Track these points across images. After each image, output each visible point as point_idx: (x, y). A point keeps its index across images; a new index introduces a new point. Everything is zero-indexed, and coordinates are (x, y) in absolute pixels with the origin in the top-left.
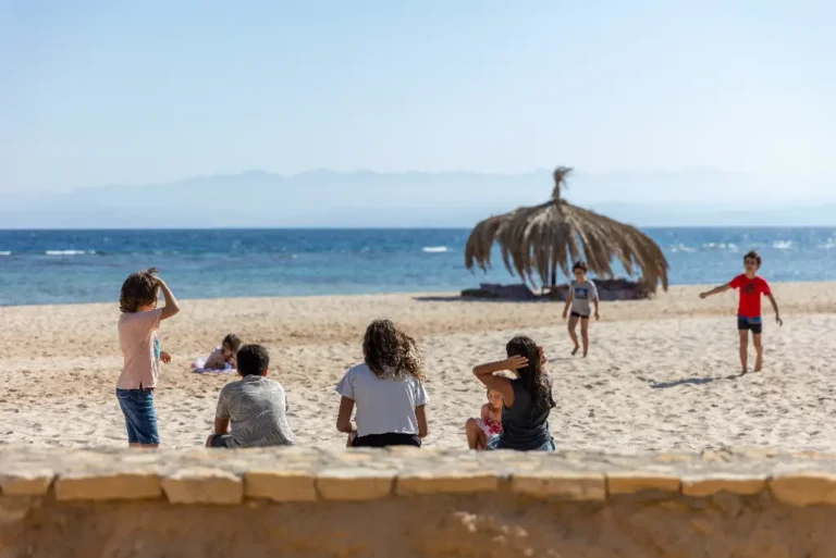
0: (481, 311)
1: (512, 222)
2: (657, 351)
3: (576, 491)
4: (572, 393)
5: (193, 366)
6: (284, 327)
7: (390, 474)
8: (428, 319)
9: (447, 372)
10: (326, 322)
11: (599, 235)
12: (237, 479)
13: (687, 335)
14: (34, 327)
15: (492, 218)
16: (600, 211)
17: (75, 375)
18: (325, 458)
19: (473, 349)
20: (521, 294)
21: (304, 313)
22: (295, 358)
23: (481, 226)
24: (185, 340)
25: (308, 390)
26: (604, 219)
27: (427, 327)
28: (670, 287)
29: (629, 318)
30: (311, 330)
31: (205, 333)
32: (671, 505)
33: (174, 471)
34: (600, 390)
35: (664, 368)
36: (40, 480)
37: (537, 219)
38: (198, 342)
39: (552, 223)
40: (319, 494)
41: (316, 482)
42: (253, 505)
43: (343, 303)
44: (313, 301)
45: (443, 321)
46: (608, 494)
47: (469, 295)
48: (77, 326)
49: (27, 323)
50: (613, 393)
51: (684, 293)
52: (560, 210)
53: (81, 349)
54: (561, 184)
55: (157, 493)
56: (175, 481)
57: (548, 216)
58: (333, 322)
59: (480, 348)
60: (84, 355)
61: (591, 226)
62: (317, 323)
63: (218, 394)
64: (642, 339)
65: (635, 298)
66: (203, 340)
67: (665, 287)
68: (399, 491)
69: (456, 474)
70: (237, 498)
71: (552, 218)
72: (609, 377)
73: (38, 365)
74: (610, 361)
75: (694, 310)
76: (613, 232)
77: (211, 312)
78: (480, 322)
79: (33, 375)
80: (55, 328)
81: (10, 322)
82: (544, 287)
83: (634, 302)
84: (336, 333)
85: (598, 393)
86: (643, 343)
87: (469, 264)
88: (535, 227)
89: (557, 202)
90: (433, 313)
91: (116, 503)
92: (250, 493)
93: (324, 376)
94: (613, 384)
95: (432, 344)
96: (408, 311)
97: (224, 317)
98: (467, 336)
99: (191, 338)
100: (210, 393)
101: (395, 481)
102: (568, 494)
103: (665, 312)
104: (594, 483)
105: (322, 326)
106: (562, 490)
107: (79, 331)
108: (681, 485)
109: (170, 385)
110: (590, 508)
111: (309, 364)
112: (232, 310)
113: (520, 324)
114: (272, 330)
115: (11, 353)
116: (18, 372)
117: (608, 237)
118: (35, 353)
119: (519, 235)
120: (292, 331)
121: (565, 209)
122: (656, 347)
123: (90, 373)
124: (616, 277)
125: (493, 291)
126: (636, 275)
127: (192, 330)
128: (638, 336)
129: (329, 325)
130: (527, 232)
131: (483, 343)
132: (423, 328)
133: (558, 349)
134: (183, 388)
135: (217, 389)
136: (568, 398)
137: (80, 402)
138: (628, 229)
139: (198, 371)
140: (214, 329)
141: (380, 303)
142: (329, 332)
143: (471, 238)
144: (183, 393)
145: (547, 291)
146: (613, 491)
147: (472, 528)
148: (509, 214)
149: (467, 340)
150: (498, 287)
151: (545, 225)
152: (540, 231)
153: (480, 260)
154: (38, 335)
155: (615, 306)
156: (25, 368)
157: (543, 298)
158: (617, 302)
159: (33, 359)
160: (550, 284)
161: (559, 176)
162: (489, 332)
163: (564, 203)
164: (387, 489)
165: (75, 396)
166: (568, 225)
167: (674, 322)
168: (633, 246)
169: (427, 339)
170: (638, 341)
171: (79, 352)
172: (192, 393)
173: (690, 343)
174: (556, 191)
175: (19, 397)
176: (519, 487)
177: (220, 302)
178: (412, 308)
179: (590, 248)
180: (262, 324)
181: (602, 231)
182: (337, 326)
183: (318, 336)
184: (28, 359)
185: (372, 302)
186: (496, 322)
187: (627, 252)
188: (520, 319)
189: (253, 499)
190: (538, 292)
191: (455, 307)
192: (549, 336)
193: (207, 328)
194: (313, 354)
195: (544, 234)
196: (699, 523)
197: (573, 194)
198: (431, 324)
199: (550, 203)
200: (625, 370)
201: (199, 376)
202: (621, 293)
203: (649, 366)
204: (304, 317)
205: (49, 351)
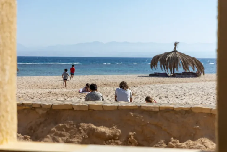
0: (154, 80)
1: (163, 56)
2: (197, 90)
3: (153, 109)
4: (173, 99)
5: (79, 91)
6: (103, 83)
7: (117, 105)
8: (140, 81)
9: (142, 94)
10: (113, 82)
11: (186, 60)
12: (87, 106)
13: (206, 86)
14: (38, 82)
15: (158, 55)
16: (186, 54)
17: (50, 93)
18: (105, 103)
19: (150, 89)
20: (165, 75)
21: (108, 79)
22: (104, 90)
23: (155, 57)
24: (77, 86)
25: (107, 97)
26: (187, 56)
27: (140, 83)
28: (205, 74)
29: (193, 82)
30: (109, 83)
31: (82, 84)
32: (172, 112)
33: (75, 104)
34: (180, 99)
35: (197, 94)
36: (49, 105)
37: (169, 56)
38: (80, 86)
39: (173, 57)
40: (103, 109)
41: (103, 106)
42: (90, 111)
43: (118, 77)
44: (110, 76)
45: (143, 82)
46: (159, 110)
47: (151, 75)
48: (50, 81)
49: (37, 80)
50: (183, 99)
51: (208, 76)
52: (176, 53)
53: (51, 87)
54: (176, 46)
55: (72, 108)
56: (75, 106)
57: (172, 55)
58: (115, 82)
59: (152, 88)
60: (51, 88)
61: (184, 58)
62: (111, 82)
63: (85, 98)
64: (194, 87)
65: (195, 77)
66: (82, 85)
67: (204, 74)
68: (119, 108)
69: (130, 105)
70: (87, 109)
71: (173, 55)
72: (183, 96)
73: (40, 90)
74: (184, 92)
75: (211, 80)
76: (190, 59)
77: (84, 79)
78: (153, 82)
79: (39, 93)
80: (44, 82)
81: (33, 80)
82: (171, 74)
83: (195, 78)
84: (116, 84)
85: (179, 99)
86: (194, 88)
87: (152, 67)
88: (169, 58)
89: (175, 51)
90: (142, 80)
91: (64, 110)
92: (90, 108)
93: (111, 94)
94: (183, 97)
95: (139, 87)
96: (135, 79)
97: (87, 80)
98: (149, 85)
99: (79, 85)
100: (83, 97)
101: (118, 106)
102: (152, 110)
103: (203, 81)
104: (157, 107)
105: (112, 83)
106: (151, 109)
107: (50, 83)
108: (174, 108)
109: (73, 96)
110: (156, 112)
111: (108, 91)
112: (89, 78)
113: (164, 83)
114: (99, 83)
115: (33, 88)
116: (36, 92)
117: (189, 61)
118: (39, 88)
119: (165, 60)
120: (104, 84)
121: (177, 53)
122: (197, 89)
123: (53, 93)
124: (191, 71)
125: (158, 74)
126: (196, 71)
127: (79, 83)
128: (193, 86)
129: (114, 82)
130: (167, 59)
131: (153, 87)
132: (138, 84)
133: (171, 89)
134: (76, 96)
135: (85, 97)
136: (171, 100)
137: (51, 99)
138: (194, 59)
139: (80, 92)
140: (84, 83)
141: (128, 77)
142: (114, 84)
143: (152, 60)
144: (76, 97)
145: (172, 75)
146: (160, 109)
147: (132, 115)
148: (162, 54)
149: (149, 86)
150: (159, 73)
151: (171, 57)
152: (170, 59)
153: (154, 66)
154: (40, 83)
155: (190, 79)
156: (37, 91)
157: (171, 76)
158: (190, 78)
159: (39, 89)
160: (173, 73)
161: (176, 44)
162: (155, 85)
163: (177, 51)
164: (116, 108)
165: (50, 98)
166: (178, 58)
167: (203, 83)
168: (195, 63)
169: (139, 86)
170: (193, 88)
171: (50, 88)
172: (79, 97)
173: (206, 88)
174: (175, 48)
175: (37, 97)
176: (142, 108)
177: (86, 76)
178: (136, 78)
179: (183, 63)
180: (97, 82)
181: (187, 59)
182: (116, 83)
183: (111, 85)
184: (38, 89)
185: (126, 77)
186: (157, 82)
187: (193, 65)
188: (164, 82)
189: (91, 109)
190: (170, 75)
191: (147, 79)
192: (170, 86)
193: (83, 83)
194: (110, 89)
195: (171, 60)
196: (177, 116)
197: (179, 49)
198: (140, 82)
199: (173, 52)
200: (187, 94)
201: (81, 94)
202: (192, 75)
203: (194, 93)
204: (108, 80)
205: (43, 87)
